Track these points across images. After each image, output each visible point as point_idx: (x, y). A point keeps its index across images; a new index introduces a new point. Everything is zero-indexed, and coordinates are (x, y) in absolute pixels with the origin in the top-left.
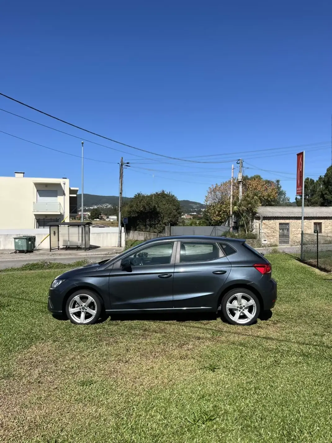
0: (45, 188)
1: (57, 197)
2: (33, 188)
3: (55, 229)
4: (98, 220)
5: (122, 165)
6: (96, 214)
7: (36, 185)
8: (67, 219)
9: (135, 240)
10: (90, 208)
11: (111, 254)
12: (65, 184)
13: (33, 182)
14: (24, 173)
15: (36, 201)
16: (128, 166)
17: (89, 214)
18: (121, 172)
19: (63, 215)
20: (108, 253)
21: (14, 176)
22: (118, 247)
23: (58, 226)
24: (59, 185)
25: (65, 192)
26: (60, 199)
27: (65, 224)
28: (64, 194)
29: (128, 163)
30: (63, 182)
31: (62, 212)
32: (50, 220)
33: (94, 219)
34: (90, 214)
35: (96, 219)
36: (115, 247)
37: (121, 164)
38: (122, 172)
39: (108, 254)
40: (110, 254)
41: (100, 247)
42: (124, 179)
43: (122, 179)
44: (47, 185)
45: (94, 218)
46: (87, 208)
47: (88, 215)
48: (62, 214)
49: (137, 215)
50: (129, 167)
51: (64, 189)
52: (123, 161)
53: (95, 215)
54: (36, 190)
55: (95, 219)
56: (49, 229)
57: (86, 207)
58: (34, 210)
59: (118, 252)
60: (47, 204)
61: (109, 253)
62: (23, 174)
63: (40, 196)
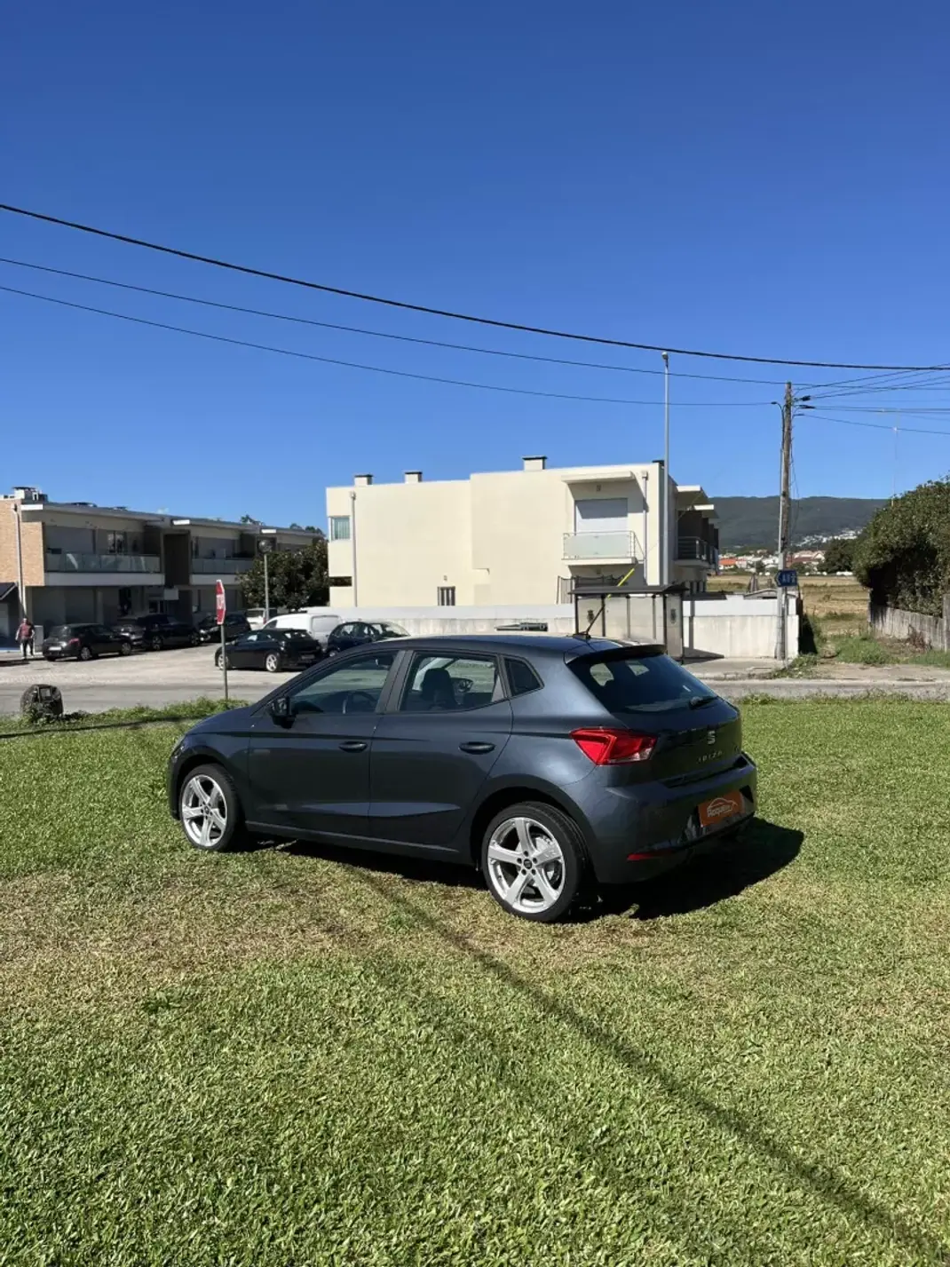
0: (592, 495)
1: (625, 515)
2: (567, 494)
3: (595, 605)
4: (846, 573)
5: (788, 406)
6: (842, 556)
7: (574, 486)
8: (653, 578)
9: (894, 637)
10: (836, 537)
11: (733, 679)
12: (647, 478)
13: (565, 481)
14: (544, 458)
15: (573, 531)
16: (808, 407)
17: (820, 556)
18: (786, 430)
19: (643, 565)
20: (723, 676)
21: (521, 468)
22: (776, 657)
23: (628, 597)
24: (631, 482)
25: (649, 501)
26: (634, 520)
27: (644, 588)
28: (645, 508)
29: (806, 399)
30: (643, 472)
31: (640, 557)
32: (600, 581)
33: (836, 571)
34: (823, 558)
35: (843, 571)
36: (768, 657)
37: (783, 403)
38: (789, 429)
39: (725, 679)
40: (730, 679)
41: (722, 657)
42: (794, 451)
43: (788, 450)
44: (598, 485)
45: (836, 567)
46: (825, 540)
47: (819, 560)
48: (640, 563)
49: (889, 558)
50: (812, 410)
51: (644, 494)
52: (792, 394)
53: (839, 560)
54: (572, 501)
55: (839, 573)
56: (573, 605)
57: (821, 537)
58: (565, 554)
59: (754, 675)
60: (596, 537)
61: (728, 676)
62: (541, 461)
63: (584, 516)
